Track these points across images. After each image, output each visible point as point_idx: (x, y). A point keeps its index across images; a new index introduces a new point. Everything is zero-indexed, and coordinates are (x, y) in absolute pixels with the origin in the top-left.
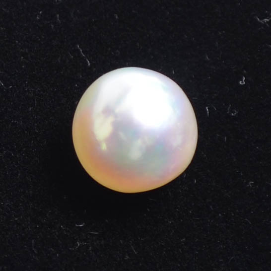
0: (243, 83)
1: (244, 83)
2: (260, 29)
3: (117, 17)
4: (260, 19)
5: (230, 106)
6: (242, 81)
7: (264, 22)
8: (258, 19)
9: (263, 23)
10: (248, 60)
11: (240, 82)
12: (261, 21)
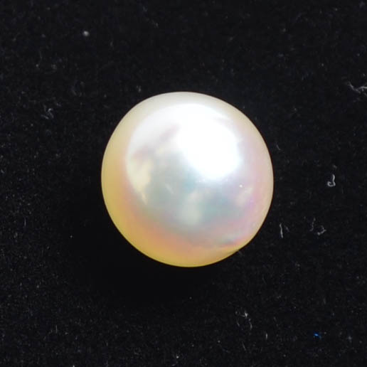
0: (332, 184)
1: (334, 184)
2: (355, 101)
3: (140, 90)
4: (355, 87)
5: (315, 220)
6: (331, 181)
7: (361, 90)
8: (352, 87)
9: (360, 92)
10: (339, 148)
11: (329, 183)
12: (357, 90)
